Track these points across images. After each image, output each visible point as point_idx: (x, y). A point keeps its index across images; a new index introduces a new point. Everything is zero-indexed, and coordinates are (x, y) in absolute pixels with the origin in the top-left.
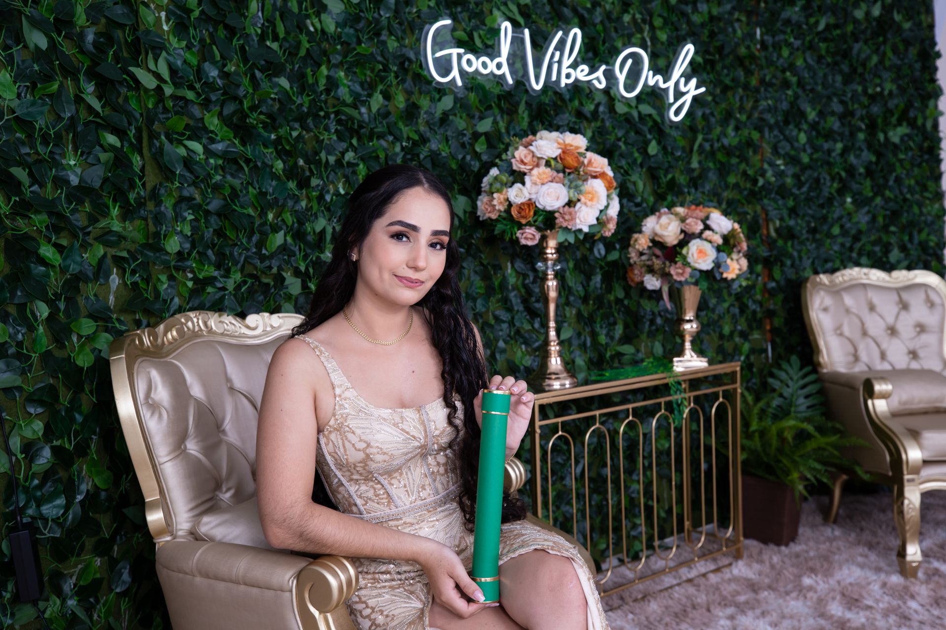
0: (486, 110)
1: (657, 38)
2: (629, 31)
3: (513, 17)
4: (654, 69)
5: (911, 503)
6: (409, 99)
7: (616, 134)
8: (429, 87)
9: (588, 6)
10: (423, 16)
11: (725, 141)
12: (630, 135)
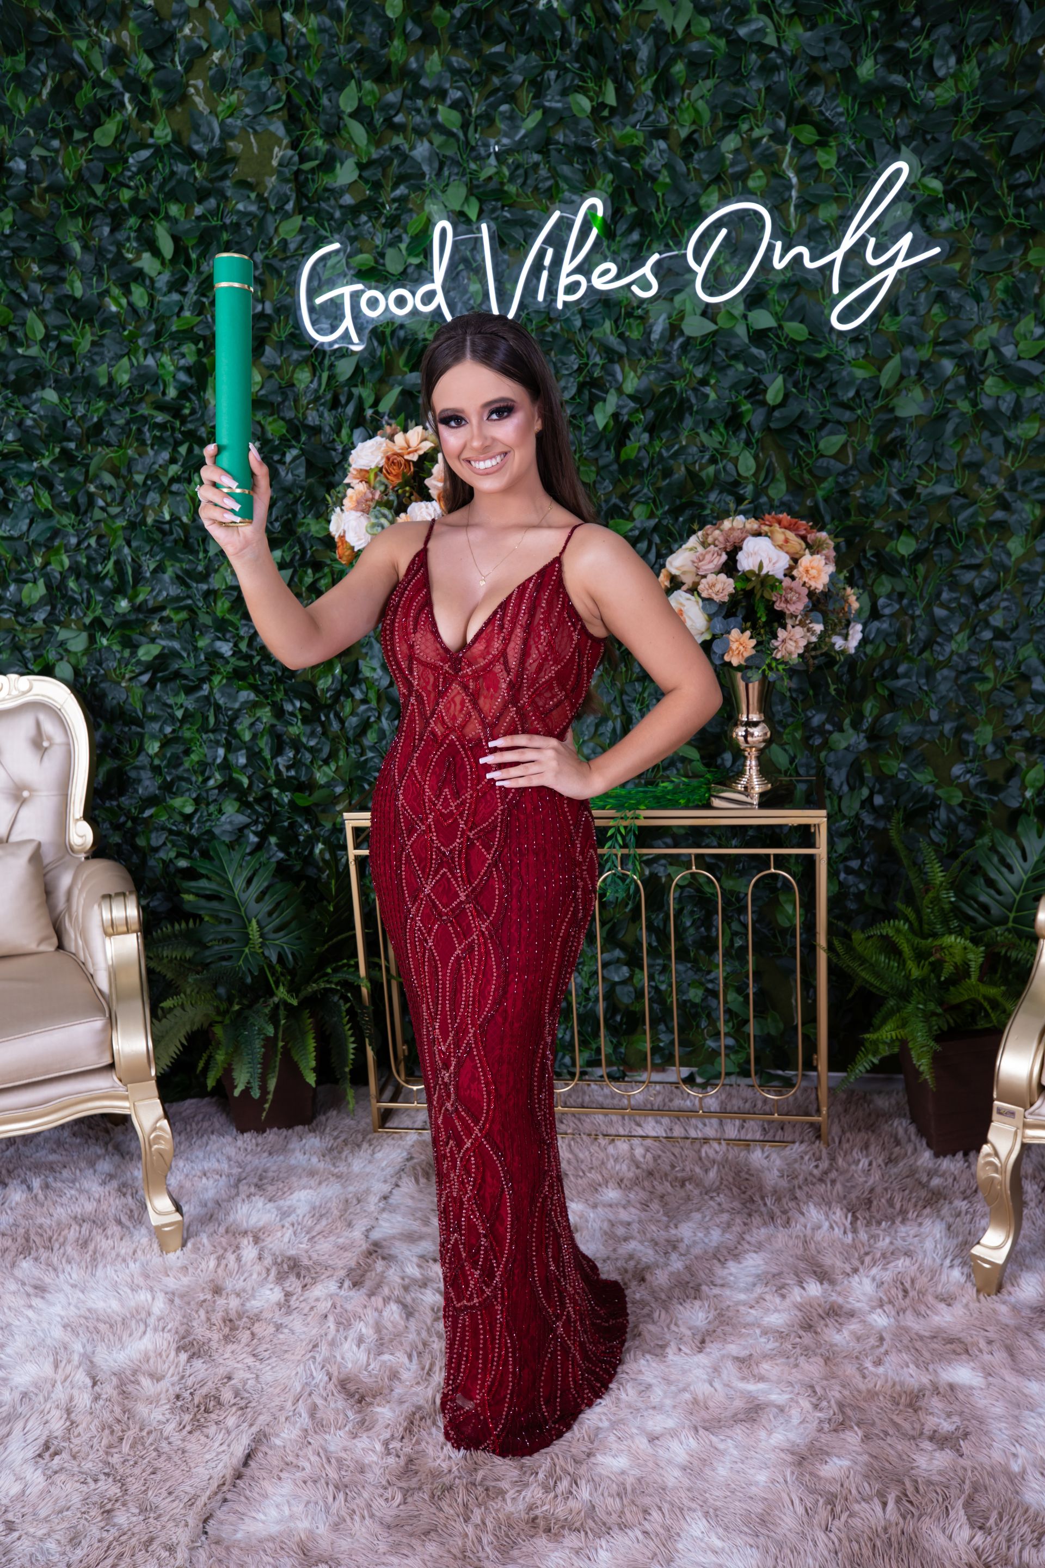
0: (411, 371)
1: (816, 165)
2: (738, 168)
3: (458, 208)
4: (804, 231)
5: (996, 1154)
6: (271, 376)
7: (693, 375)
8: (305, 353)
9: (636, 142)
10: (292, 246)
11: (1008, 351)
12: (730, 372)
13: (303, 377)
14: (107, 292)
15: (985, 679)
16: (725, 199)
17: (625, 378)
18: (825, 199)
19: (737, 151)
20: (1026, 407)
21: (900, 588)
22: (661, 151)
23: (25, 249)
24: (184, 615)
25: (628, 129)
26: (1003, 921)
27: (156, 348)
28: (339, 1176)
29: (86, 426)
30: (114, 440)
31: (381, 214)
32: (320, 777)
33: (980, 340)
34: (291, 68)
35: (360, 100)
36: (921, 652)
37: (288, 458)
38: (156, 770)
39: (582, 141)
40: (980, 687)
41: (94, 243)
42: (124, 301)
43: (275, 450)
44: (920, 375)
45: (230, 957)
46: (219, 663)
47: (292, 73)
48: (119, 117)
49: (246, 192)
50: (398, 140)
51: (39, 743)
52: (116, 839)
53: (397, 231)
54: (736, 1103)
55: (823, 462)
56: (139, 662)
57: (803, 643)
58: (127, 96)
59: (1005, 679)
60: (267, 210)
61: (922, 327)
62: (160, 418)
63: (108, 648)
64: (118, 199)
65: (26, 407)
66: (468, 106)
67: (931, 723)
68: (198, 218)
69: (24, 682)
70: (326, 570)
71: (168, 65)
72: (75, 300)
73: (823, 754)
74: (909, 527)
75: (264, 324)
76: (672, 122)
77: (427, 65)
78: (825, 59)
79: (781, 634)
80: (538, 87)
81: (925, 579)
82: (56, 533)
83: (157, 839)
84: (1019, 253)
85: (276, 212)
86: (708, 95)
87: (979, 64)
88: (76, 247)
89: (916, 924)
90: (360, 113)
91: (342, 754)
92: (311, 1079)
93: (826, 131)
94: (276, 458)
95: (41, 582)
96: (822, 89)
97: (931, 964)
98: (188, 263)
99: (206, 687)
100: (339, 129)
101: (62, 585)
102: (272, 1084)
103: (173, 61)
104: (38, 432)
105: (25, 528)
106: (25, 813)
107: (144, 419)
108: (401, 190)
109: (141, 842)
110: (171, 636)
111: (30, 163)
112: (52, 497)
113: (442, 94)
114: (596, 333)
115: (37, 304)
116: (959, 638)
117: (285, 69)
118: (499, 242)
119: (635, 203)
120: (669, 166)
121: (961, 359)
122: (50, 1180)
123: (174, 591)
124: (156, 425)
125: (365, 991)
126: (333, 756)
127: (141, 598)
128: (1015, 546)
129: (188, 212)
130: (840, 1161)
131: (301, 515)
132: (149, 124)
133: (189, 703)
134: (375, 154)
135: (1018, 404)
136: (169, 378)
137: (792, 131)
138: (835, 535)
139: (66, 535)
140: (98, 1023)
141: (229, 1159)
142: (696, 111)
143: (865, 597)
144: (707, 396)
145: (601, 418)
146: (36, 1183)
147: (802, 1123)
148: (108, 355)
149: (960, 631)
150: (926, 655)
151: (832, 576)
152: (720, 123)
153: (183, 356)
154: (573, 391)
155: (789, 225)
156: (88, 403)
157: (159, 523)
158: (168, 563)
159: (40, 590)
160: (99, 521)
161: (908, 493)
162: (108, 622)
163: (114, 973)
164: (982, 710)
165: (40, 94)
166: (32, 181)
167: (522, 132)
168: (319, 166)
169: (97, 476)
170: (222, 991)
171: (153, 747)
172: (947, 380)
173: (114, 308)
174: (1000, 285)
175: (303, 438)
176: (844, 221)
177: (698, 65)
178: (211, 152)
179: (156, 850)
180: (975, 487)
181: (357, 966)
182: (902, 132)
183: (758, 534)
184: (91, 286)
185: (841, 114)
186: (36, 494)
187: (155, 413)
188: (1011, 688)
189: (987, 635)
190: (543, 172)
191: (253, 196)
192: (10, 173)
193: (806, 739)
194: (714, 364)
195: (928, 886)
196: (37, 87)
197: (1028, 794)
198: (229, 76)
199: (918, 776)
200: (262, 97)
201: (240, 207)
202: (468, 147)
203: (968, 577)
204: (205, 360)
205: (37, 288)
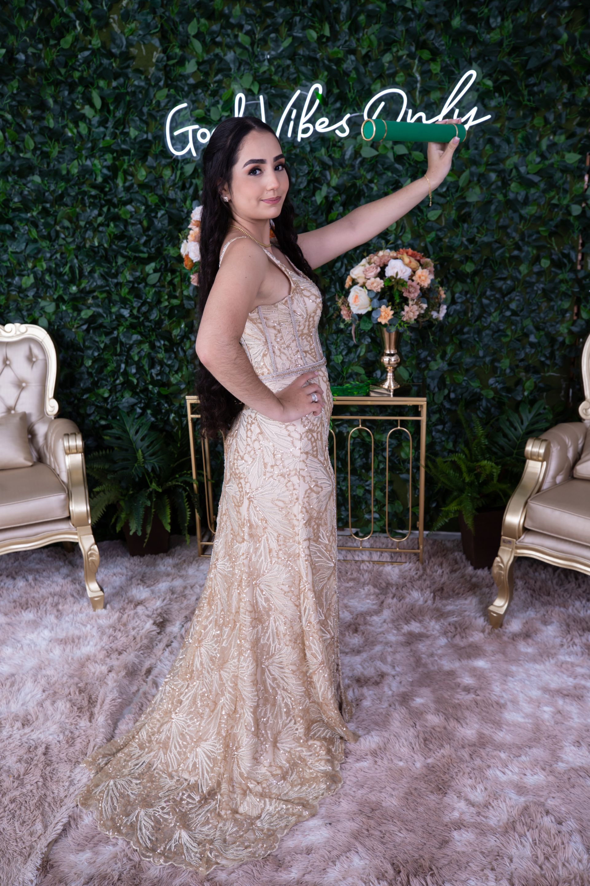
1: (430, 71)
2: (391, 71)
3: (248, 87)
4: (423, 105)
5: (502, 562)
6: (151, 172)
7: (365, 178)
8: (169, 160)
9: (339, 56)
10: (163, 104)
11: (523, 169)
12: (384, 177)
13: (167, 173)
14: (66, 126)
15: (506, 336)
16: (384, 87)
17: (331, 178)
18: (434, 89)
19: (390, 62)
20: (531, 198)
21: (466, 289)
22: (352, 61)
23: (24, 101)
24: (104, 295)
25: (336, 49)
26: (510, 454)
27: (91, 156)
28: (181, 576)
29: (55, 195)
30: (69, 203)
31: (208, 89)
32: (173, 380)
33: (509, 164)
34: (163, 10)
35: (199, 28)
36: (476, 321)
37: (159, 215)
38: (90, 374)
39: (312, 54)
40: (504, 340)
41: (60, 99)
42: (75, 131)
43: (152, 211)
44: (479, 181)
45: (127, 468)
46: (122, 321)
47: (164, 13)
48: (73, 33)
49: (139, 75)
50: (218, 50)
51: (30, 359)
52: (69, 409)
53: (217, 98)
54: (378, 544)
55: (429, 224)
56: (81, 319)
57: (417, 313)
58: (77, 23)
59: (516, 336)
60: (150, 85)
61: (481, 156)
62: (93, 192)
63: (66, 311)
64: (72, 77)
65: (25, 185)
66: (254, 34)
67: (479, 357)
68: (115, 88)
69: (23, 327)
70: (178, 274)
71: (99, 6)
72: (50, 129)
73: (426, 372)
74: (471, 258)
75: (147, 145)
76: (358, 46)
77: (234, 11)
78: (436, 16)
79: (406, 308)
80: (290, 25)
81: (479, 284)
82: (39, 251)
83: (90, 410)
84: (529, 119)
85: (154, 86)
86: (376, 33)
87: (512, 22)
88: (51, 101)
89: (469, 456)
90: (199, 36)
91: (184, 369)
92: (168, 528)
93: (435, 53)
94: (153, 215)
95: (32, 276)
96: (433, 32)
97: (475, 475)
98: (109, 111)
99: (116, 332)
100: (187, 44)
101: (42, 279)
102: (149, 530)
103: (102, 5)
104: (30, 198)
105: (23, 247)
106: (24, 394)
107: (85, 193)
108: (219, 77)
109: (82, 411)
110: (98, 306)
111: (27, 56)
112: (38, 232)
113: (241, 27)
114: (317, 154)
115: (31, 130)
116: (494, 315)
117: (160, 11)
118: (269, 105)
119: (338, 87)
120: (356, 69)
121: (500, 173)
122: (37, 576)
123: (100, 282)
124: (91, 196)
125: (195, 486)
126: (180, 369)
127: (83, 285)
128: (523, 268)
129: (109, 84)
130: (428, 571)
131: (165, 245)
132: (89, 38)
133: (107, 340)
134: (206, 57)
135: (527, 197)
136: (98, 172)
137: (418, 53)
138: (434, 260)
139: (45, 252)
140: (62, 496)
141: (127, 568)
142: (370, 40)
143: (449, 293)
144: (372, 189)
145: (319, 198)
146: (30, 578)
147: (411, 553)
148: (67, 158)
149: (495, 311)
150: (478, 323)
151: (432, 280)
152: (382, 48)
153: (106, 160)
154: (305, 184)
155: (415, 101)
156: (56, 183)
157: (92, 247)
158: (97, 268)
159: (31, 280)
160: (61, 245)
161: (472, 241)
162: (66, 298)
163: (70, 473)
164: (505, 351)
165: (32, 20)
166: (28, 65)
167: (282, 49)
168: (177, 63)
169: (60, 222)
170: (123, 484)
171: (89, 363)
172: (492, 184)
173: (70, 134)
174: (520, 136)
175: (167, 205)
176: (443, 100)
177: (372, 17)
178: (122, 54)
179: (90, 415)
180: (505, 238)
181: (191, 474)
182: (473, 55)
183: (396, 258)
184: (58, 122)
185: (443, 45)
186: (29, 230)
187: (91, 189)
188: (519, 340)
189: (508, 313)
190: (292, 70)
191: (143, 77)
192: (17, 61)
193: (418, 364)
194: (376, 172)
195: (475, 437)
196: (31, 15)
197: (526, 394)
198: (131, 13)
199: (472, 384)
200: (148, 26)
201: (136, 83)
202: (254, 56)
203: (500, 284)
204: (117, 163)
205: (30, 122)
